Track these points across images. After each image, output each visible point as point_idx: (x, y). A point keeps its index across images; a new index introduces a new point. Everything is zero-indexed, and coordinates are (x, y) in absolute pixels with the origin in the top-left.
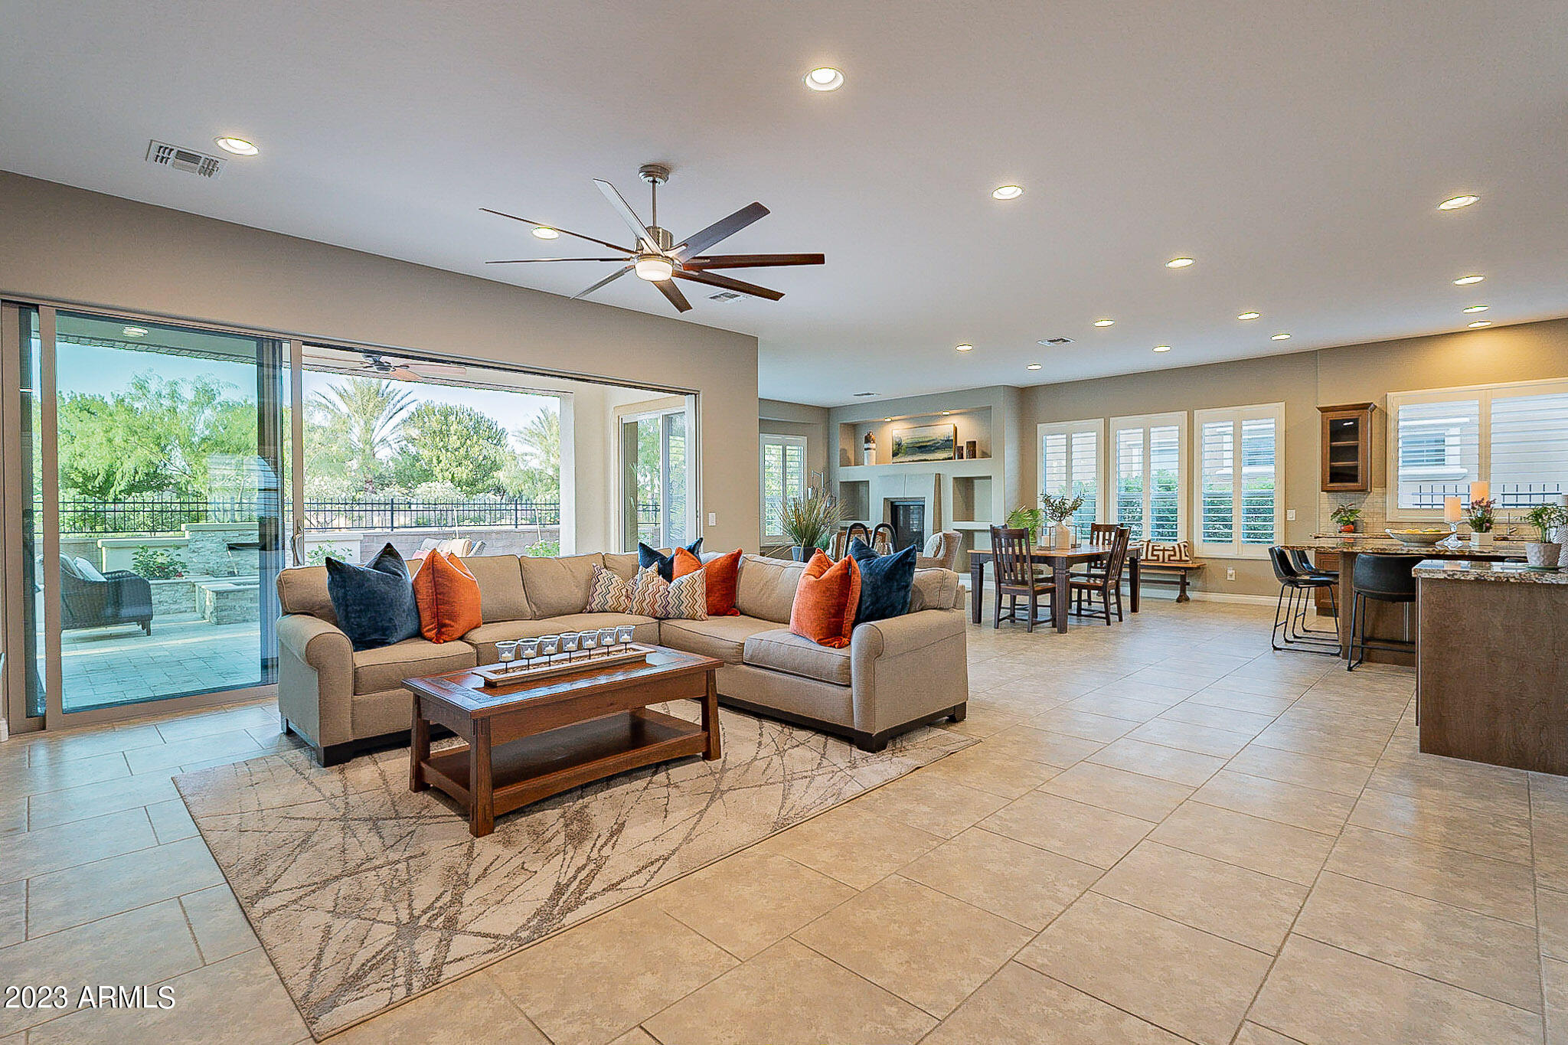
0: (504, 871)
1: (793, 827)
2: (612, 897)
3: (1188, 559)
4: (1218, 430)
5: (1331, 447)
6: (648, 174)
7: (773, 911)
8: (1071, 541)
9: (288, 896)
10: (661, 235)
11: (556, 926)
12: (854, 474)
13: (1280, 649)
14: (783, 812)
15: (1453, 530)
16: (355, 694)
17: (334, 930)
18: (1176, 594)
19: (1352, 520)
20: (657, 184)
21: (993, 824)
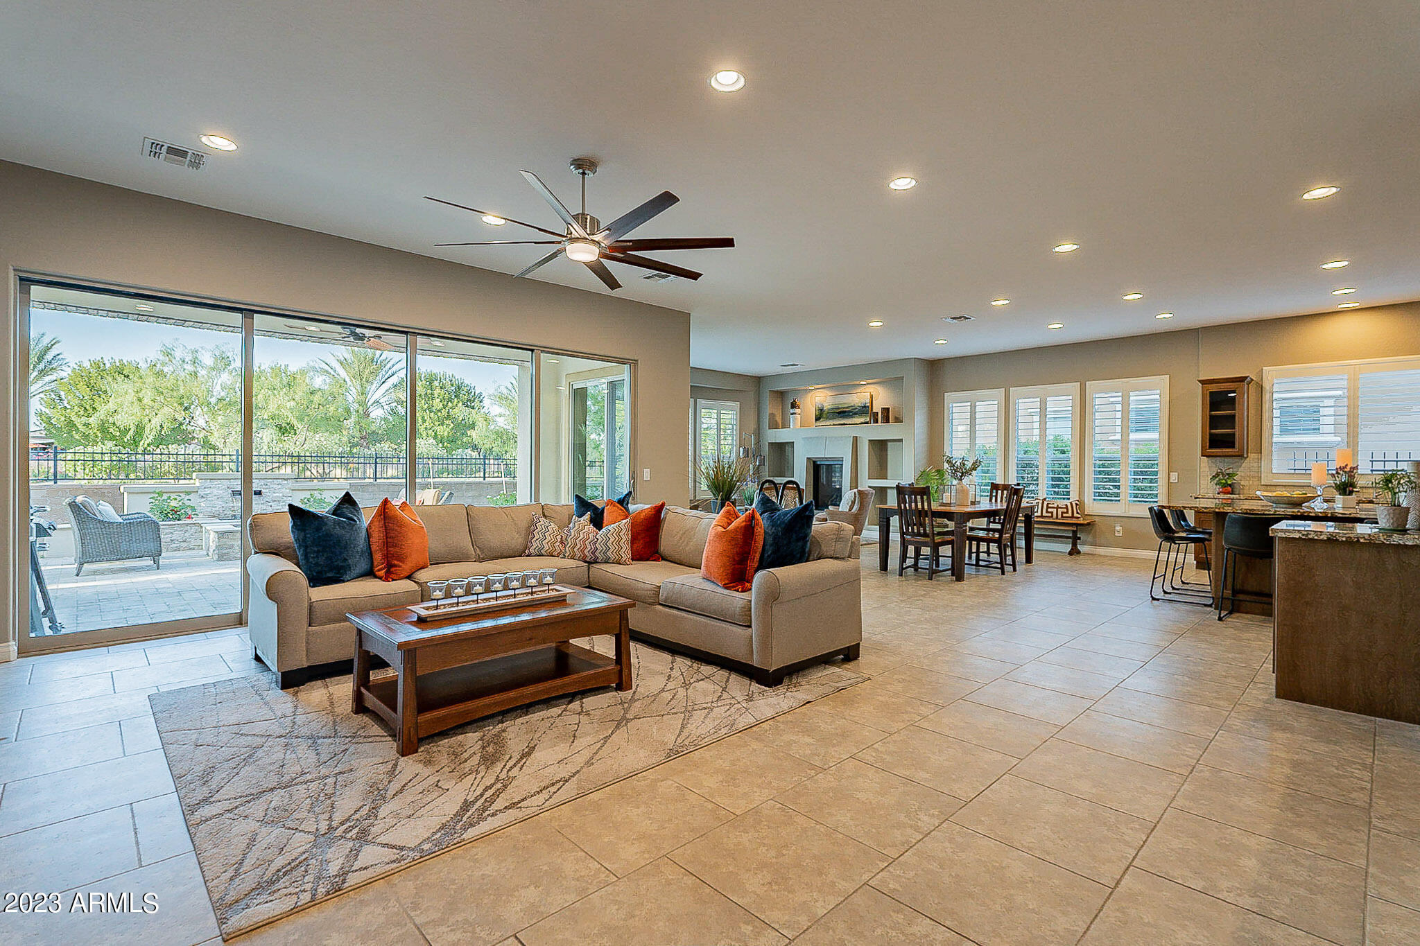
0: (420, 788)
1: (686, 754)
2: (512, 814)
3: (1079, 516)
4: (1112, 399)
5: (1211, 416)
6: (578, 167)
7: (654, 832)
8: (971, 499)
9: (227, 805)
10: (588, 221)
11: (456, 840)
12: (781, 436)
13: (1158, 600)
14: (679, 740)
15: (1319, 493)
16: (310, 626)
17: (259, 838)
18: (1069, 547)
19: (1229, 483)
20: (586, 176)
21: (869, 756)
